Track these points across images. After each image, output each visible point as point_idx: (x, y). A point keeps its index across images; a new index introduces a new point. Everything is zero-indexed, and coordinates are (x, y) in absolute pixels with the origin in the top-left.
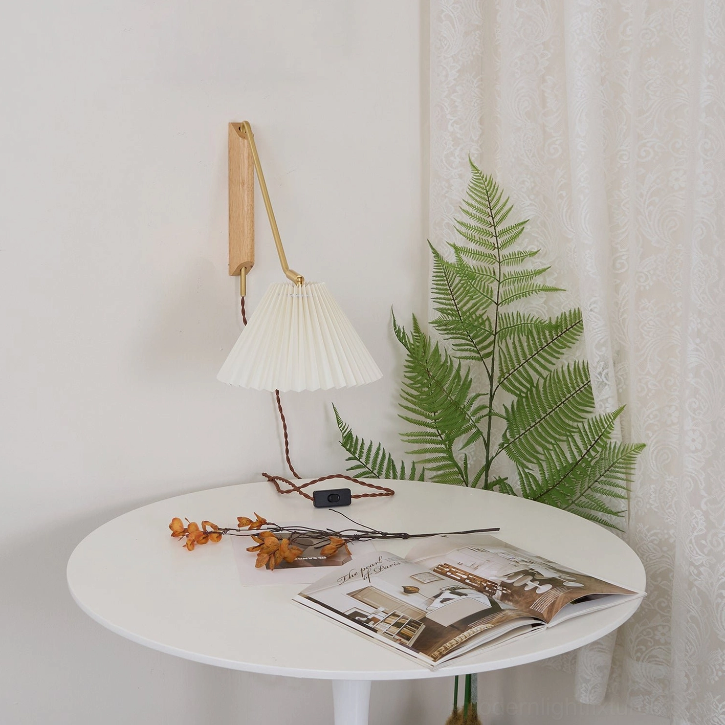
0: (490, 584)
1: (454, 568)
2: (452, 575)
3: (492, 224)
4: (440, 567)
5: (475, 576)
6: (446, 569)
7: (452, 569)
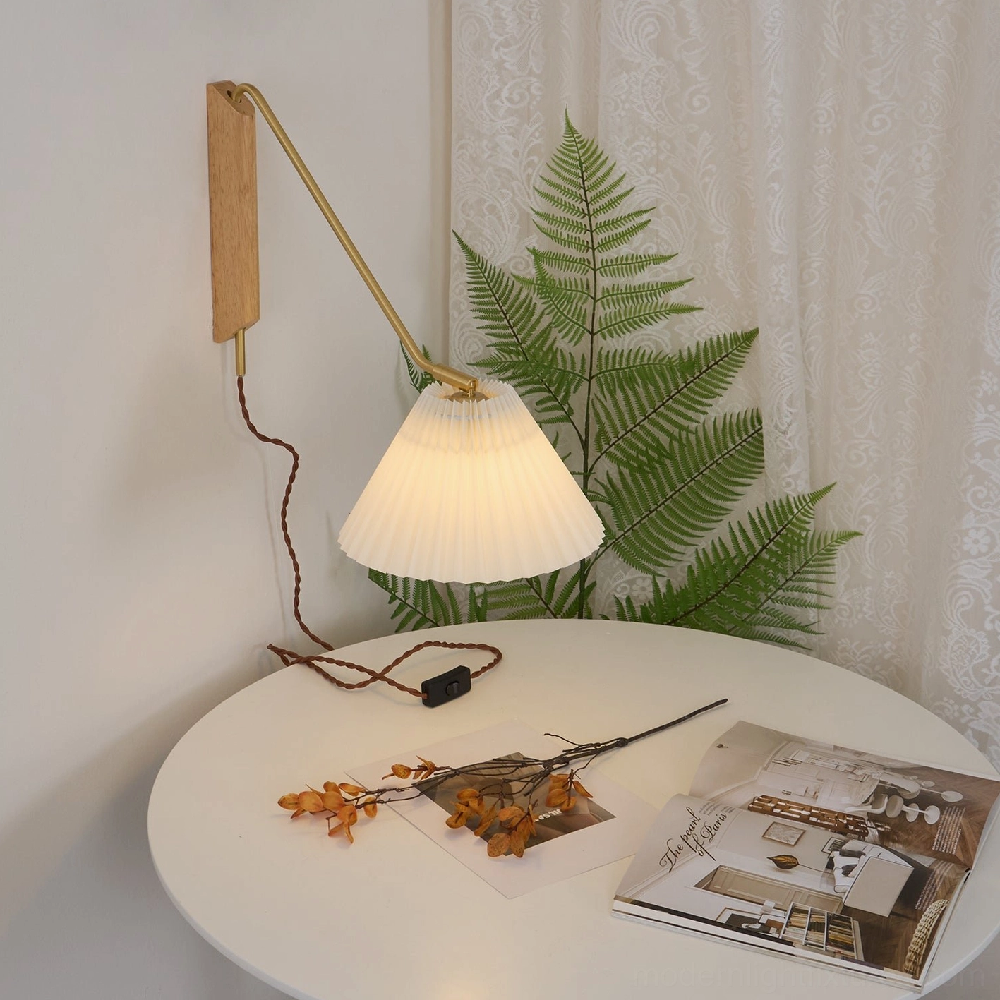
0: (851, 819)
1: (781, 801)
2: (783, 813)
3: (586, 212)
4: (756, 801)
5: (822, 810)
6: (769, 804)
7: (779, 803)
